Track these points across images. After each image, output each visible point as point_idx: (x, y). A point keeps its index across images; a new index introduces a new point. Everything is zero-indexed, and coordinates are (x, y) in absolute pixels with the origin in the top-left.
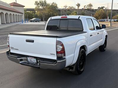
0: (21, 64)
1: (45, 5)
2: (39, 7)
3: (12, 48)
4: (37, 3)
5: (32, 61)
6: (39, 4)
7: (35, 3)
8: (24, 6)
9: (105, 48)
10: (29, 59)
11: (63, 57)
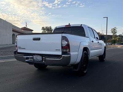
0: (27, 62)
1: (50, 31)
2: (45, 31)
3: (20, 48)
4: (43, 28)
5: (38, 58)
6: (45, 29)
7: (42, 28)
8: (33, 30)
9: (104, 58)
10: (35, 57)
11: (68, 53)
